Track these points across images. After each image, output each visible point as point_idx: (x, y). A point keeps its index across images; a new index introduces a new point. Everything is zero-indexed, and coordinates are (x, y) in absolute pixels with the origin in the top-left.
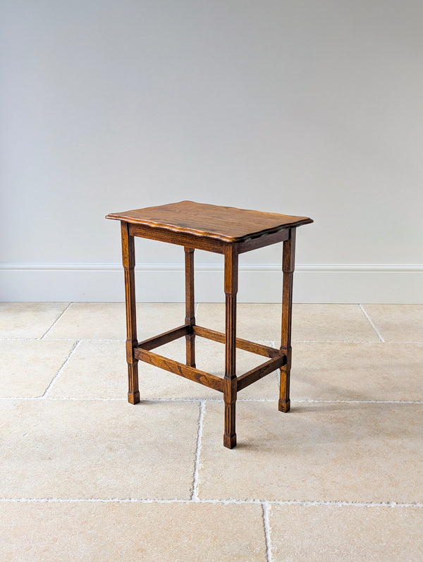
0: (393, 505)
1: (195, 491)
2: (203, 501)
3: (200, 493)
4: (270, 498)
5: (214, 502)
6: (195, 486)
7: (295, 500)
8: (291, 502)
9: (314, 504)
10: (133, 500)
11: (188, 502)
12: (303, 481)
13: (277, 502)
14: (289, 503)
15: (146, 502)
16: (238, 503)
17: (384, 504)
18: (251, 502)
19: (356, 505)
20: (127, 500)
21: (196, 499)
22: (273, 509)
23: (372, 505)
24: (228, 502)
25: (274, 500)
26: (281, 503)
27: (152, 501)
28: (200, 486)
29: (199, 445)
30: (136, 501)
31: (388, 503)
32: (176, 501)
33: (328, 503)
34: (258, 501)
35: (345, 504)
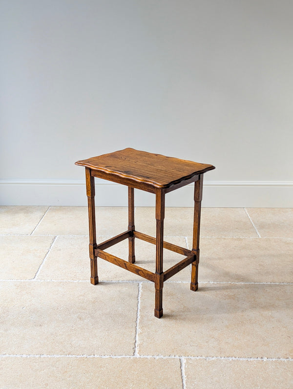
0: (265, 359)
1: (136, 349)
2: (142, 357)
3: (140, 351)
4: (186, 354)
5: (149, 357)
6: (136, 345)
7: (201, 356)
8: (199, 357)
9: (214, 359)
10: (96, 356)
11: (132, 357)
12: (206, 342)
13: (190, 357)
14: (198, 358)
15: (104, 357)
16: (165, 358)
17: (259, 359)
18: (173, 357)
19: (241, 359)
20: (92, 356)
21: (137, 355)
22: (187, 362)
23: (252, 359)
24: (157, 358)
25: (188, 356)
26: (192, 358)
27: (108, 357)
28: (140, 345)
29: (138, 315)
30: (98, 356)
31: (262, 358)
32: (124, 356)
33: (223, 358)
34: (177, 357)
35: (234, 358)
